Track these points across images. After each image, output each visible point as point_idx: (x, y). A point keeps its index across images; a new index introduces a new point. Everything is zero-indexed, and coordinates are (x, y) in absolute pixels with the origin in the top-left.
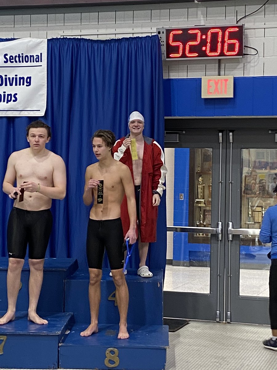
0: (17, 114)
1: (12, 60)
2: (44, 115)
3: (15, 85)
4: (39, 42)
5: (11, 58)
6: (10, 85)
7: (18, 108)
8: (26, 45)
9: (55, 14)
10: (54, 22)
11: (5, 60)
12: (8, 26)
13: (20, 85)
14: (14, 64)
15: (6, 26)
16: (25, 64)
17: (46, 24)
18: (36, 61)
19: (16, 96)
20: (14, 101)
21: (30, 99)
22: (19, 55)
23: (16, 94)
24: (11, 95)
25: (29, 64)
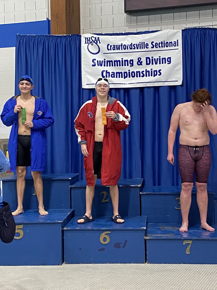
0: (161, 84)
1: (157, 46)
2: (181, 84)
3: (159, 64)
4: (176, 32)
5: (156, 44)
6: (156, 64)
7: (162, 80)
8: (167, 35)
9: (180, 12)
10: (179, 18)
11: (152, 46)
12: (144, 23)
13: (163, 63)
14: (158, 49)
15: (143, 23)
16: (166, 48)
17: (172, 20)
18: (174, 46)
19: (160, 71)
20: (159, 75)
21: (171, 73)
22: (162, 42)
23: (160, 70)
24: (156, 71)
25: (169, 48)
